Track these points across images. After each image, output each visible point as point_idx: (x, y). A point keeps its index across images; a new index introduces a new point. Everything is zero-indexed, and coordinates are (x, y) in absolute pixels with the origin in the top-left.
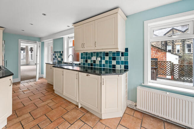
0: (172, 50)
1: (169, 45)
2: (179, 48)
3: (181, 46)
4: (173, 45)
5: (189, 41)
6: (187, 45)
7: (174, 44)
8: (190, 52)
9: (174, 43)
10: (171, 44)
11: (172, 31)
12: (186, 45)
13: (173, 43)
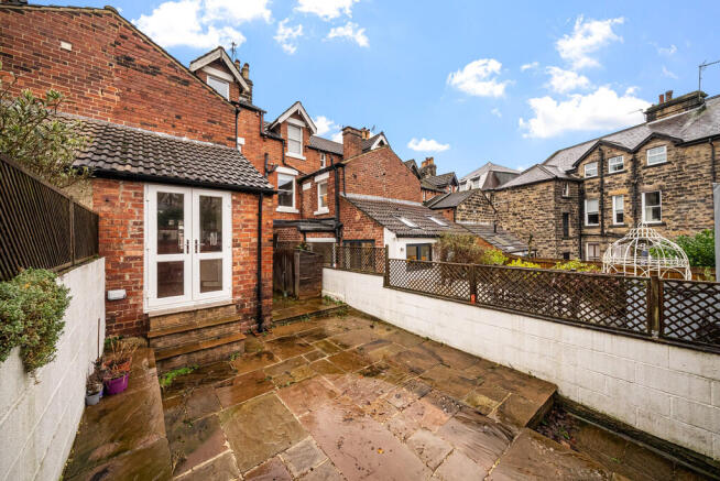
0: (600, 213)
1: (592, 199)
2: (622, 208)
3: (627, 199)
4: (602, 198)
5: (651, 183)
6: (646, 194)
7: (607, 194)
8: (659, 218)
9: (606, 190)
10: (595, 194)
11: (597, 151)
12: (643, 196)
13: (601, 190)
